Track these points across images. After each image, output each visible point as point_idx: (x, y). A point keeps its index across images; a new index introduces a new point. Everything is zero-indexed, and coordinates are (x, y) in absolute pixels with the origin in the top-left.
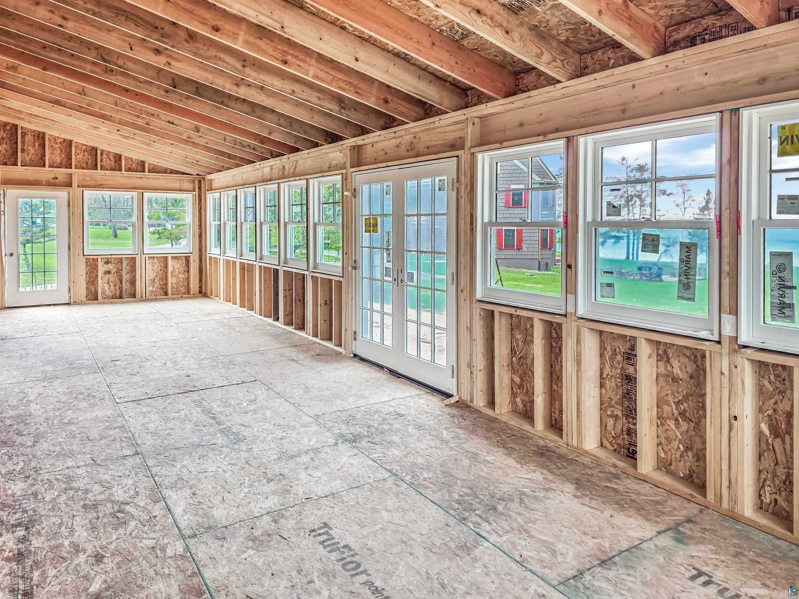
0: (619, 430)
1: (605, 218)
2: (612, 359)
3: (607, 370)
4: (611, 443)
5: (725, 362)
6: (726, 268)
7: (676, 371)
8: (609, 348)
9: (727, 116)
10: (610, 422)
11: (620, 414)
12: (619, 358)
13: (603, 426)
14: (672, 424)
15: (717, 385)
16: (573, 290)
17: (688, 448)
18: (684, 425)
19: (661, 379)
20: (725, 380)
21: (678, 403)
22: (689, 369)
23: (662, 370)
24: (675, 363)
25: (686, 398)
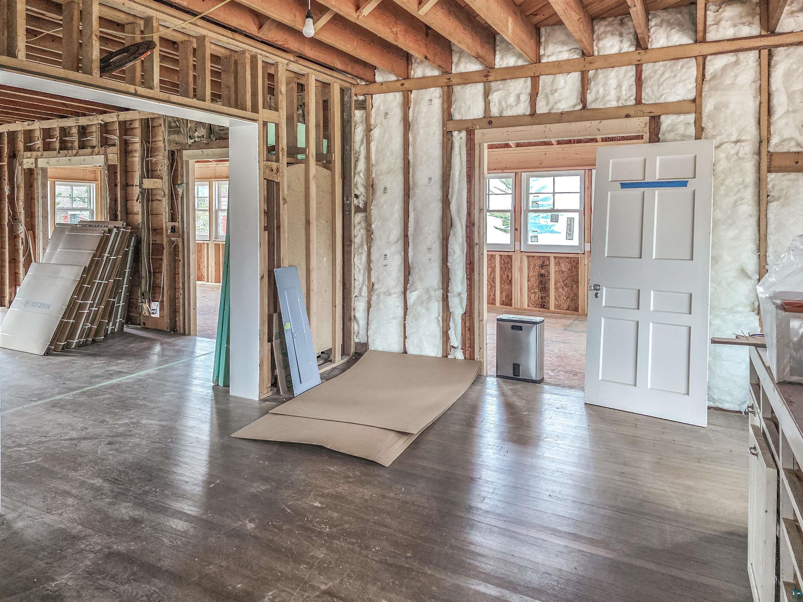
0: (537, 298)
1: (531, 208)
2: (534, 269)
3: (531, 274)
4: (533, 305)
5: (586, 260)
6: (586, 226)
7: (563, 269)
8: (532, 264)
9: (587, 171)
10: (533, 296)
11: (537, 291)
12: (537, 267)
13: (529, 298)
14: (561, 290)
15: (583, 270)
16: (519, 240)
17: (567, 298)
18: (566, 289)
19: (557, 273)
20: (586, 267)
21: (563, 281)
22: (569, 267)
23: (557, 269)
24: (562, 265)
25: (567, 279)
